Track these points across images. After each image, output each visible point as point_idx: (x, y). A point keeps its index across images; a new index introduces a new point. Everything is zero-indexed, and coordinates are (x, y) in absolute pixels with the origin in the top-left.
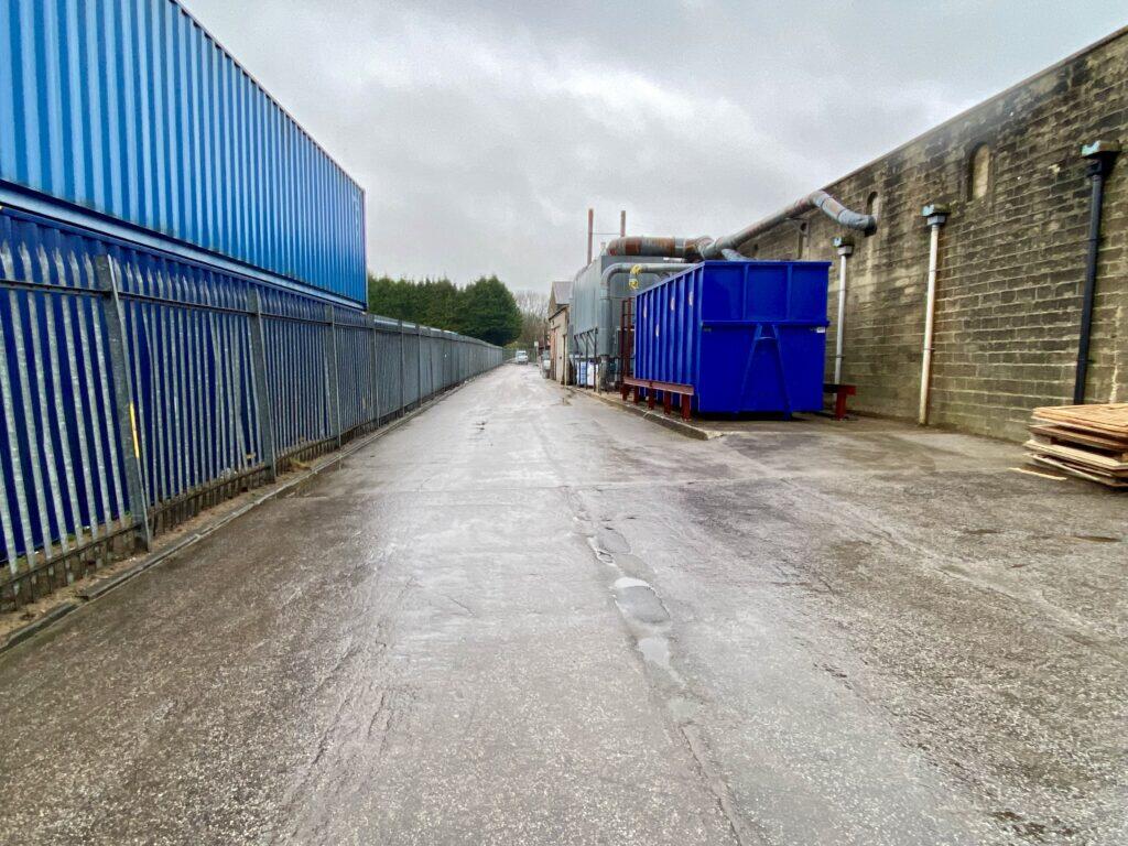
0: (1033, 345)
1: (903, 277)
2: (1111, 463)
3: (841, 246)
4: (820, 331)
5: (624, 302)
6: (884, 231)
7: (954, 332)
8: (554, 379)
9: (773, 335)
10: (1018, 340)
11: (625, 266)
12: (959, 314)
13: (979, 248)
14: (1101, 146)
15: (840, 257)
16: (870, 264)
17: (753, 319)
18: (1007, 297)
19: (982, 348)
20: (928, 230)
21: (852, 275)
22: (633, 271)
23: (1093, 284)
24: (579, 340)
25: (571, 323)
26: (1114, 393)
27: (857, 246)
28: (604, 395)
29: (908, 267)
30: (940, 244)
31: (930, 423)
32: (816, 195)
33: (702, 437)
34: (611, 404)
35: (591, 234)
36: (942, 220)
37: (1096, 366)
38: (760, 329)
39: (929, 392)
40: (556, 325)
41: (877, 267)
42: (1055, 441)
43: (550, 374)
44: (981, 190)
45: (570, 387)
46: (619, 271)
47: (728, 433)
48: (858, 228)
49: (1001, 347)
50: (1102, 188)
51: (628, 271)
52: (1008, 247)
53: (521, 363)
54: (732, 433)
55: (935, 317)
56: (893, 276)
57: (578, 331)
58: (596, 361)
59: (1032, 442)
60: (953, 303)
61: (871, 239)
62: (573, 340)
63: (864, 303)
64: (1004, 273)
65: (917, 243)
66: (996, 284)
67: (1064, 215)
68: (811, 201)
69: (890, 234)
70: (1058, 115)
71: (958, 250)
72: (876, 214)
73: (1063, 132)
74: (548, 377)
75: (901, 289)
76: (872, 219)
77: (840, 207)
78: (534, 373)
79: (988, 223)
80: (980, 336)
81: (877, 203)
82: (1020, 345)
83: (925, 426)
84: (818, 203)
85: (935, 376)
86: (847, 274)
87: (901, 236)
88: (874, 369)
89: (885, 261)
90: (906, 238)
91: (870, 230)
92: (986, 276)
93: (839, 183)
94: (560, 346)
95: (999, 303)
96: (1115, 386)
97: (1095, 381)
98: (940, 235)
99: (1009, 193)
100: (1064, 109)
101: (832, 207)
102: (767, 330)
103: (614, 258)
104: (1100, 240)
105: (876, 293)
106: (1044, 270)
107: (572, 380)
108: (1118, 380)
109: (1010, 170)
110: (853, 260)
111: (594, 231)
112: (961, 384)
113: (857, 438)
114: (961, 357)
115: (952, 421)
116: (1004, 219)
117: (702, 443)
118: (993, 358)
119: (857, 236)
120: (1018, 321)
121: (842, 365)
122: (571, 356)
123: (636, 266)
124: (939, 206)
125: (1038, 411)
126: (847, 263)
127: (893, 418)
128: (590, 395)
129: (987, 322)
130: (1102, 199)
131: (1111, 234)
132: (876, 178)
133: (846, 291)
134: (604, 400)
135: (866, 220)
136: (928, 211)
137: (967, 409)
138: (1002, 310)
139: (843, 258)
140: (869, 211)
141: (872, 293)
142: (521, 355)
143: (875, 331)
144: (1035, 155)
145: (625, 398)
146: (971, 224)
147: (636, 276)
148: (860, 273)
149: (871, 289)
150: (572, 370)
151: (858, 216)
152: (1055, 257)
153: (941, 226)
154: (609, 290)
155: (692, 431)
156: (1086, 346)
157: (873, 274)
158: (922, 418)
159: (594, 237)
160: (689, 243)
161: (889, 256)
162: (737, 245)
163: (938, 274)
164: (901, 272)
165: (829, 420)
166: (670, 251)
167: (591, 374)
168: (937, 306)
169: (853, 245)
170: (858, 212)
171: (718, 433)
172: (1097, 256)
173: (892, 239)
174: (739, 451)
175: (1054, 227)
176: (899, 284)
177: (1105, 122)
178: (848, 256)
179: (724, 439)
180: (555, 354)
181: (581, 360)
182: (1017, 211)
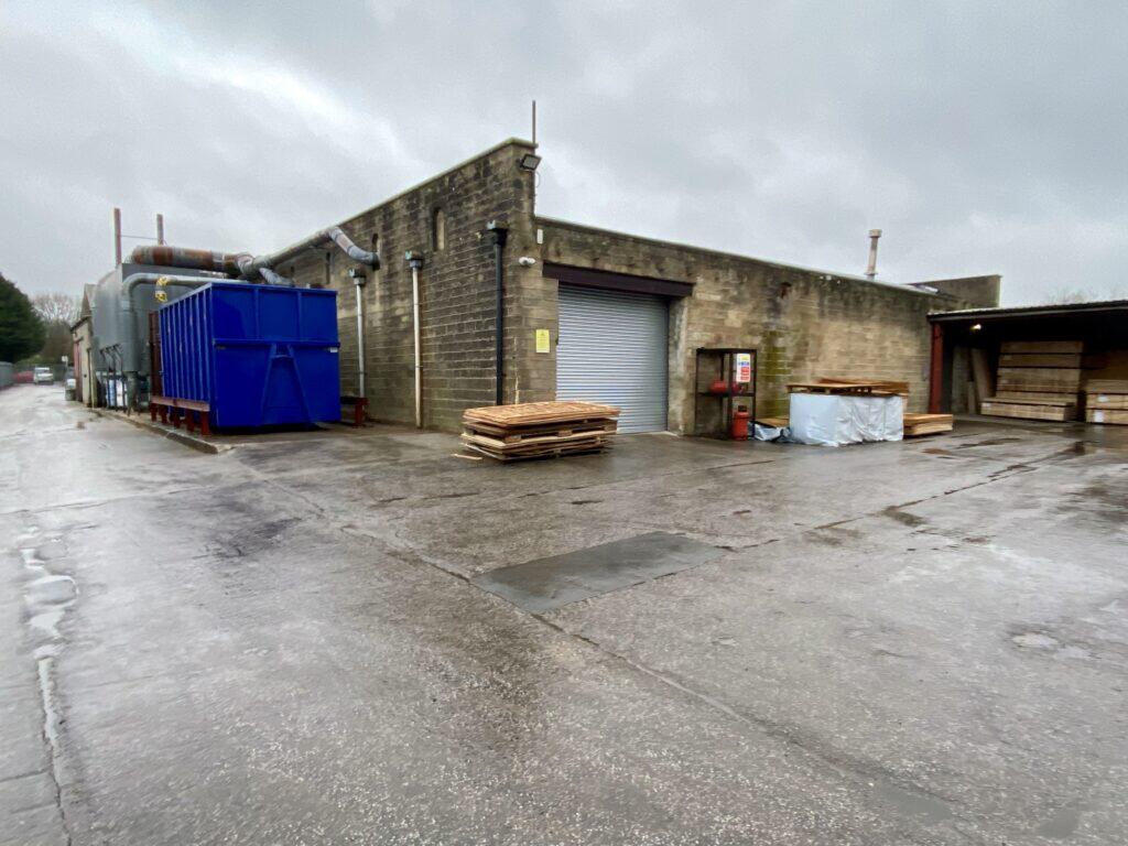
0: (475, 364)
1: (400, 307)
2: (499, 444)
3: (355, 277)
4: (333, 351)
5: (151, 315)
6: (385, 268)
7: (434, 353)
8: (81, 400)
9: (288, 353)
10: (468, 360)
11: (151, 276)
12: (436, 339)
13: (443, 289)
14: (497, 224)
15: (355, 286)
16: (378, 294)
17: (269, 338)
18: (460, 327)
19: (450, 366)
20: (411, 271)
21: (367, 302)
22: (160, 283)
23: (501, 322)
24: (107, 356)
25: (95, 336)
26: (517, 397)
27: (368, 278)
28: (133, 417)
29: (402, 299)
30: (420, 283)
31: (425, 425)
32: (332, 230)
33: (213, 451)
34: (138, 425)
35: (118, 237)
36: (420, 264)
37: (507, 378)
38: (274, 347)
39: (422, 401)
40: (79, 336)
41: (382, 297)
42: (476, 433)
43: (75, 395)
44: (441, 245)
45: (99, 409)
46: (144, 281)
47: (236, 445)
48: (365, 263)
49: (459, 365)
50: (502, 253)
51: (154, 282)
52: (458, 290)
53: (42, 383)
54: (243, 445)
55: (421, 341)
56: (393, 306)
57: (102, 346)
58: (124, 378)
59: (465, 435)
60: (431, 331)
61: (377, 272)
62: (98, 354)
63: (376, 328)
64: (458, 309)
65: (407, 280)
66: (454, 318)
67: (485, 270)
68: (328, 234)
69: (389, 271)
70: (478, 195)
71: (431, 290)
72: (378, 253)
73: (481, 208)
74: (74, 399)
75: (399, 317)
76: (375, 257)
77: (350, 243)
78: (58, 394)
79: (446, 270)
80: (449, 356)
81: (379, 243)
82: (469, 364)
83: (421, 429)
84: (333, 236)
85: (425, 388)
86: (363, 302)
87: (397, 273)
88: (387, 383)
89: (387, 293)
90: (399, 275)
91: (375, 265)
92: (448, 311)
93: (351, 221)
94: (85, 363)
95: (456, 332)
96: (517, 392)
97: (507, 389)
98: (419, 276)
99: (456, 248)
100: (480, 192)
101: (344, 241)
102: (282, 348)
103: (139, 266)
104: (502, 290)
105: (383, 320)
106: (478, 310)
107: (101, 401)
108: (519, 388)
109: (456, 232)
110: (366, 290)
111: (123, 232)
112: (440, 395)
113: (356, 442)
114: (439, 373)
115: (437, 423)
116: (455, 268)
117: (211, 457)
118: (456, 374)
119: (368, 269)
120: (468, 346)
121: (365, 381)
122: (98, 374)
123: (164, 278)
124: (416, 253)
125: (468, 411)
126: (362, 292)
127: (401, 423)
128: (118, 417)
129: (451, 346)
130: (501, 262)
131: (508, 286)
132: (377, 221)
133: (363, 316)
134: (132, 422)
135: (370, 256)
136: (409, 256)
137: (445, 414)
138: (458, 337)
139: (358, 288)
140: (374, 250)
141: (381, 320)
142: (43, 373)
143: (387, 351)
144: (467, 223)
145: (154, 418)
146: (437, 269)
147: (164, 288)
148: (372, 301)
149: (380, 316)
150: (100, 390)
151: (364, 253)
152: (482, 300)
153: (420, 269)
154: (132, 301)
155: (206, 446)
156: (501, 363)
157: (381, 303)
158: (418, 423)
159: (123, 239)
160: (228, 258)
161: (390, 289)
162: (275, 264)
163: (420, 307)
164: (398, 303)
165: (349, 429)
166: (206, 263)
167: (120, 393)
168: (422, 333)
169: (365, 277)
170: (366, 250)
171: (228, 446)
172: (502, 301)
173: (391, 275)
174: (241, 461)
175: (481, 278)
176: (398, 312)
177: (501, 207)
178: (362, 286)
179: (232, 452)
180: (80, 372)
181: (109, 378)
182: (462, 264)
